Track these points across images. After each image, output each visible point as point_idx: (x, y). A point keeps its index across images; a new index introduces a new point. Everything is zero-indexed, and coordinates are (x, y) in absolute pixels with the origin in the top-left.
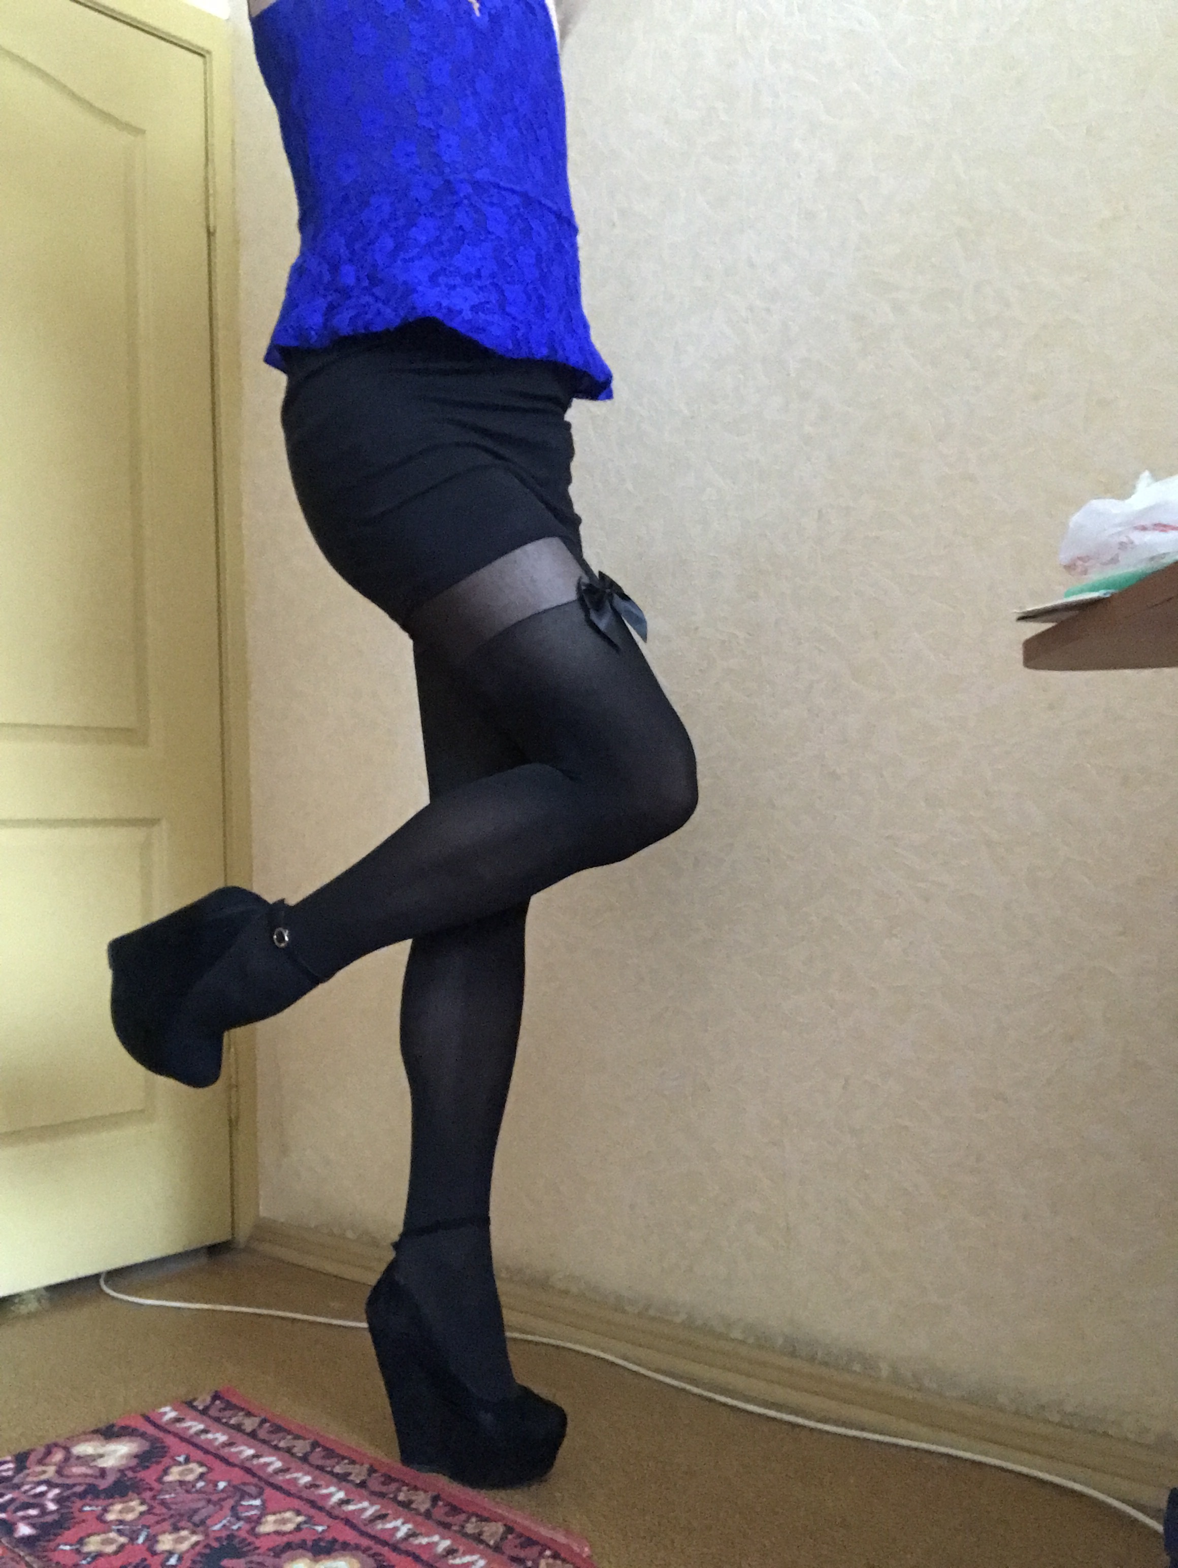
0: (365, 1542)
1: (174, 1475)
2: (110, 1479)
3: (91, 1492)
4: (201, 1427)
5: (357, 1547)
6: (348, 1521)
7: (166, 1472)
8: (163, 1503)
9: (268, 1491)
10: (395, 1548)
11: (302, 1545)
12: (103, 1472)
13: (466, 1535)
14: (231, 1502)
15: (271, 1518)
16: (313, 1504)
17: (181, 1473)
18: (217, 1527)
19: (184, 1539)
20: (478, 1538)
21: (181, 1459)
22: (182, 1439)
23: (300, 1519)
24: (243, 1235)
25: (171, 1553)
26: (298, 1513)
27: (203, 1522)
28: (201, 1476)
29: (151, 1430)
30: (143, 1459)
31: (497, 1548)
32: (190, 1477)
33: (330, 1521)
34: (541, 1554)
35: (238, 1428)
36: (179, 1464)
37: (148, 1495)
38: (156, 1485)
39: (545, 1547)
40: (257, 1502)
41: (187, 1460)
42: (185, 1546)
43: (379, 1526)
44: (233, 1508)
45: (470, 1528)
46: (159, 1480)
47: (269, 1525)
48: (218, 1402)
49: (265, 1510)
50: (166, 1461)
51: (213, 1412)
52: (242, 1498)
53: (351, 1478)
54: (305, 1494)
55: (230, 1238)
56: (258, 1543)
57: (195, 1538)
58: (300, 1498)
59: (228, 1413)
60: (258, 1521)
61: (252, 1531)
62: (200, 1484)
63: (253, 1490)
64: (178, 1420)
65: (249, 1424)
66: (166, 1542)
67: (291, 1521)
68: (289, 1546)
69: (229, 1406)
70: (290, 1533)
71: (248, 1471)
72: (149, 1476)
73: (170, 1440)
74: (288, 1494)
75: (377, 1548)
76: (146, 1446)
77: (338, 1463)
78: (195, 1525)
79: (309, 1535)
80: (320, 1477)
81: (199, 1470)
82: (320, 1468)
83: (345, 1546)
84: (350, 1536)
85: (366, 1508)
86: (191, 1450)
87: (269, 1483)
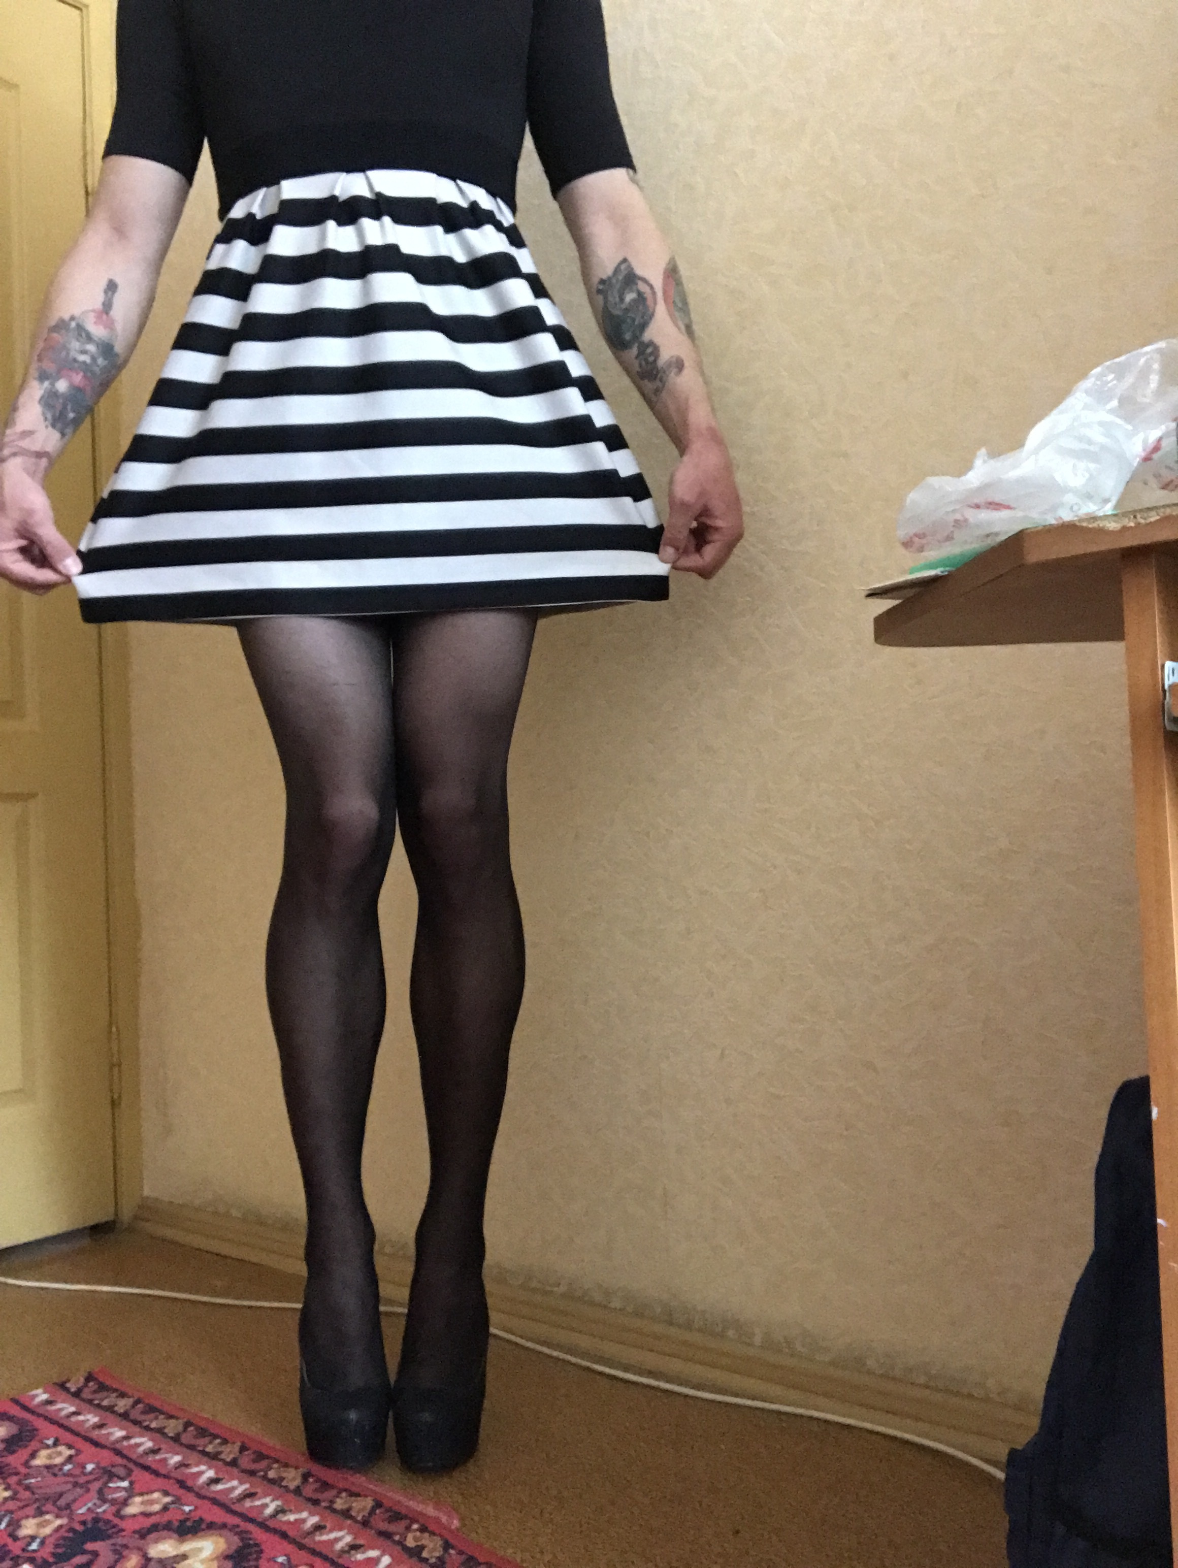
0: (232, 1520)
1: (42, 1458)
4: (72, 1409)
5: (224, 1526)
6: (214, 1501)
7: (33, 1455)
8: (28, 1488)
9: (137, 1473)
10: (263, 1525)
11: (168, 1527)
13: (334, 1511)
14: (98, 1484)
15: (138, 1499)
16: (182, 1484)
17: (50, 1457)
18: (82, 1511)
19: (48, 1522)
20: (346, 1514)
21: (50, 1442)
22: (52, 1422)
23: (168, 1499)
24: (126, 1215)
25: (33, 1538)
26: (166, 1493)
27: (68, 1506)
28: (69, 1459)
29: (20, 1413)
30: (12, 1443)
31: (365, 1523)
32: (58, 1460)
33: (199, 1502)
34: (408, 1528)
35: (110, 1409)
36: (48, 1447)
37: (13, 1480)
38: (23, 1470)
39: (414, 1520)
40: (125, 1484)
41: (55, 1444)
42: (47, 1530)
43: (248, 1503)
44: (100, 1492)
45: (339, 1504)
46: (26, 1464)
47: (135, 1507)
48: (91, 1384)
49: (131, 1492)
50: (34, 1445)
51: (86, 1394)
52: (110, 1480)
53: (223, 1456)
54: (176, 1474)
55: (111, 1218)
56: (122, 1524)
57: (59, 1522)
58: (169, 1478)
59: (99, 1396)
60: (125, 1503)
61: (118, 1514)
62: (68, 1467)
63: (121, 1472)
64: (49, 1402)
65: (122, 1405)
66: (29, 1527)
67: (157, 1501)
68: (155, 1528)
69: (102, 1387)
70: (157, 1513)
71: (118, 1453)
72: (16, 1459)
73: (39, 1423)
74: (156, 1473)
75: (245, 1526)
76: (14, 1429)
77: (210, 1443)
78: (60, 1509)
79: (173, 1516)
80: (194, 1457)
81: (68, 1452)
82: (192, 1447)
83: (211, 1527)
84: (218, 1515)
85: (236, 1487)
86: (60, 1432)
87: (137, 1464)
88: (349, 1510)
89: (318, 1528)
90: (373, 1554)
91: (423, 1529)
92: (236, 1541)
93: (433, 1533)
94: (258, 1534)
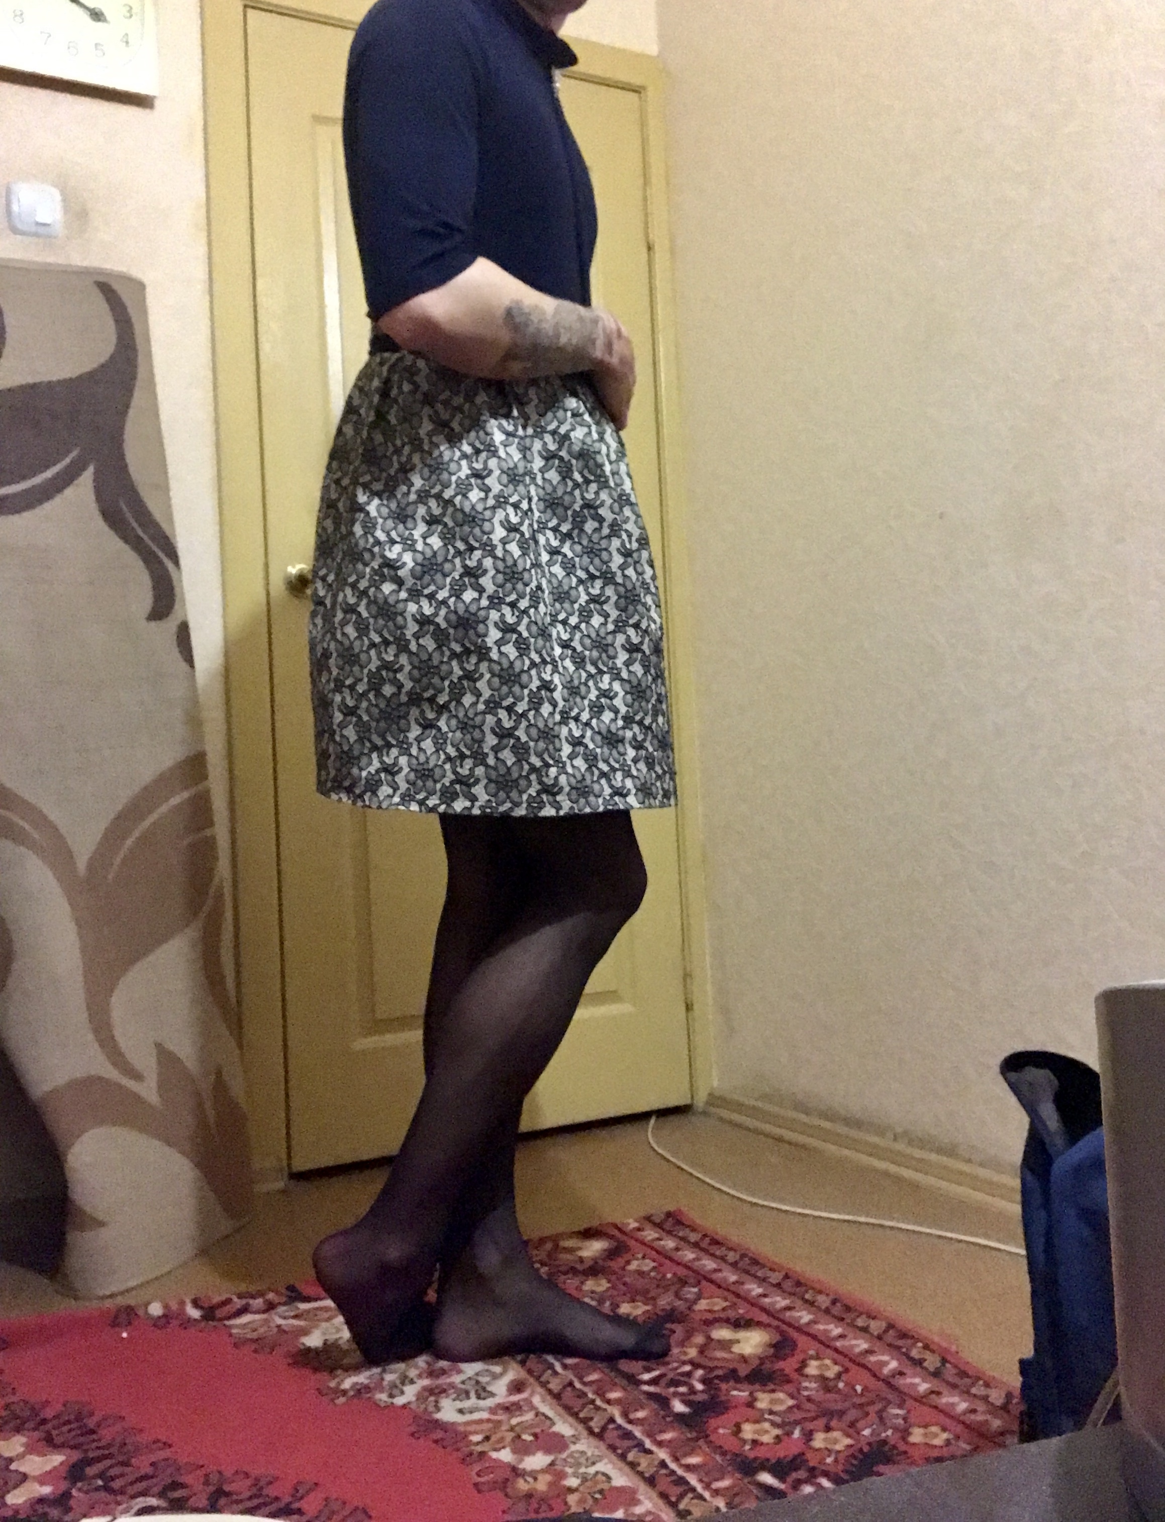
0: (776, 1323)
1: (634, 1266)
2: (586, 1265)
3: (573, 1271)
4: (657, 1235)
5: (769, 1325)
6: (764, 1309)
7: (628, 1262)
8: (625, 1284)
9: (704, 1283)
10: (799, 1329)
11: (727, 1321)
12: (581, 1260)
13: (857, 1327)
14: (676, 1287)
15: (704, 1301)
17: (638, 1266)
18: (663, 1302)
19: (638, 1307)
20: (865, 1330)
21: (640, 1256)
22: (643, 1243)
23: (725, 1304)
24: (701, 1100)
26: (726, 1300)
27: (654, 1298)
28: (654, 1268)
29: (616, 1233)
30: (612, 1254)
31: (879, 1338)
32: (646, 1269)
33: (749, 1306)
34: (914, 1345)
35: (685, 1239)
36: (637, 1259)
37: (613, 1278)
38: (620, 1272)
39: (918, 1340)
40: (696, 1290)
41: (644, 1257)
42: (639, 1312)
43: (788, 1314)
44: (677, 1293)
45: (860, 1322)
46: (623, 1269)
47: (703, 1305)
48: (670, 1219)
49: (699, 1297)
50: (627, 1256)
51: (667, 1225)
52: (683, 1286)
53: (771, 1280)
54: (732, 1288)
55: (689, 1102)
56: (693, 1315)
57: (648, 1308)
58: (728, 1290)
59: (678, 1228)
60: (695, 1302)
61: (689, 1308)
62: (653, 1274)
63: (695, 1282)
64: (639, 1229)
65: (694, 1237)
66: (625, 1308)
67: (719, 1304)
68: (716, 1320)
69: (679, 1223)
70: (718, 1311)
71: (691, 1269)
72: (615, 1265)
73: (632, 1243)
74: (719, 1287)
75: (784, 1327)
76: (615, 1246)
77: (760, 1269)
78: (648, 1299)
79: (731, 1314)
80: (746, 1277)
81: (653, 1264)
82: (747, 1272)
83: (759, 1324)
84: (764, 1318)
85: (780, 1302)
86: (649, 1251)
87: (705, 1278)
88: (868, 1326)
89: (842, 1336)
90: (885, 1358)
91: (926, 1347)
92: (777, 1338)
93: (933, 1351)
94: (795, 1335)
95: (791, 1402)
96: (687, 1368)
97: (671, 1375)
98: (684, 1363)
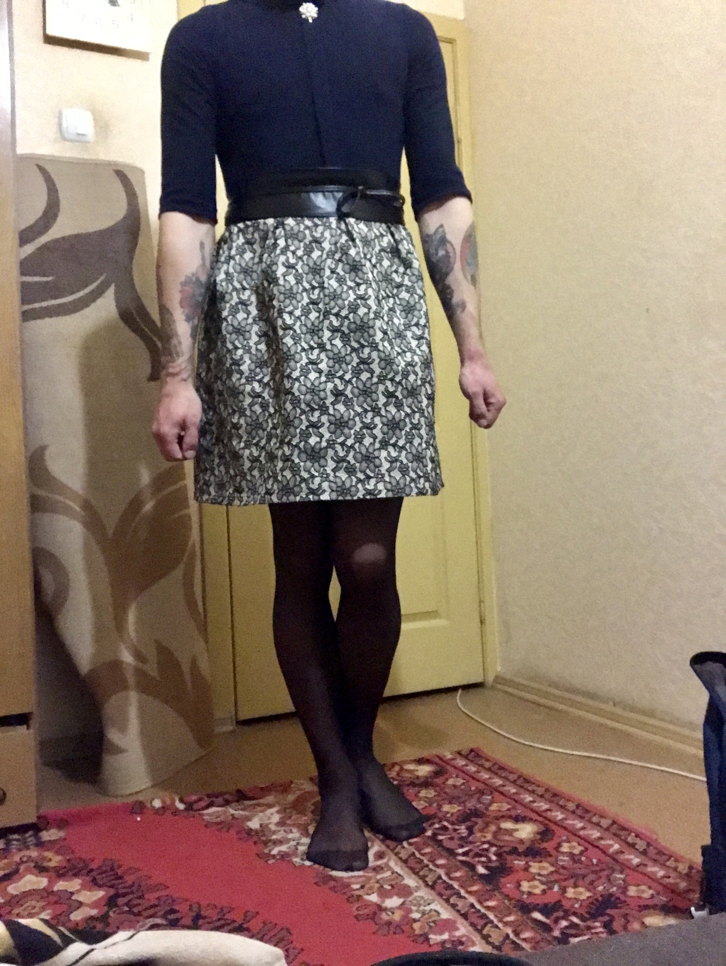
0: (540, 819)
1: (451, 782)
2: (422, 780)
3: (413, 784)
4: (464, 763)
5: (536, 821)
6: (533, 810)
7: (447, 780)
8: (445, 793)
9: (495, 793)
10: (556, 823)
11: (510, 817)
12: (418, 777)
13: (592, 823)
14: (477, 796)
15: (495, 805)
16: (516, 801)
17: (453, 782)
18: (469, 805)
19: (454, 807)
20: (598, 825)
21: (454, 776)
22: (455, 767)
23: (509, 806)
24: (489, 680)
25: (448, 813)
26: (509, 804)
27: (464, 802)
28: (463, 784)
29: (440, 762)
30: (437, 774)
31: (607, 829)
32: (458, 784)
33: (523, 808)
34: (629, 835)
35: (482, 766)
36: (453, 778)
37: (438, 789)
38: (442, 786)
39: (632, 832)
40: (490, 797)
41: (457, 776)
42: (455, 810)
43: (549, 813)
44: (478, 799)
45: (595, 819)
46: (444, 783)
47: (494, 807)
48: (472, 753)
49: (492, 802)
50: (446, 776)
51: (470, 757)
52: (482, 795)
53: (537, 792)
54: (512, 797)
55: (482, 680)
56: (488, 813)
57: (460, 808)
58: (511, 799)
59: (477, 759)
60: (490, 804)
61: (486, 809)
62: (463, 787)
63: (489, 792)
64: (452, 759)
65: (487, 765)
66: (446, 808)
67: (505, 806)
68: (503, 817)
69: (478, 756)
70: (504, 811)
71: (486, 784)
72: (439, 781)
73: (449, 767)
74: (505, 796)
75: (547, 822)
76: (438, 769)
77: (530, 785)
78: (460, 803)
79: (513, 813)
80: (522, 791)
81: (462, 781)
82: (522, 787)
83: (531, 820)
84: (535, 816)
85: (544, 806)
86: (460, 773)
87: (497, 790)
88: (600, 822)
89: (583, 828)
90: (611, 842)
91: (637, 836)
92: (542, 828)
93: (641, 839)
94: (554, 827)
95: (552, 869)
96: (486, 846)
97: (476, 850)
98: (484, 843)
